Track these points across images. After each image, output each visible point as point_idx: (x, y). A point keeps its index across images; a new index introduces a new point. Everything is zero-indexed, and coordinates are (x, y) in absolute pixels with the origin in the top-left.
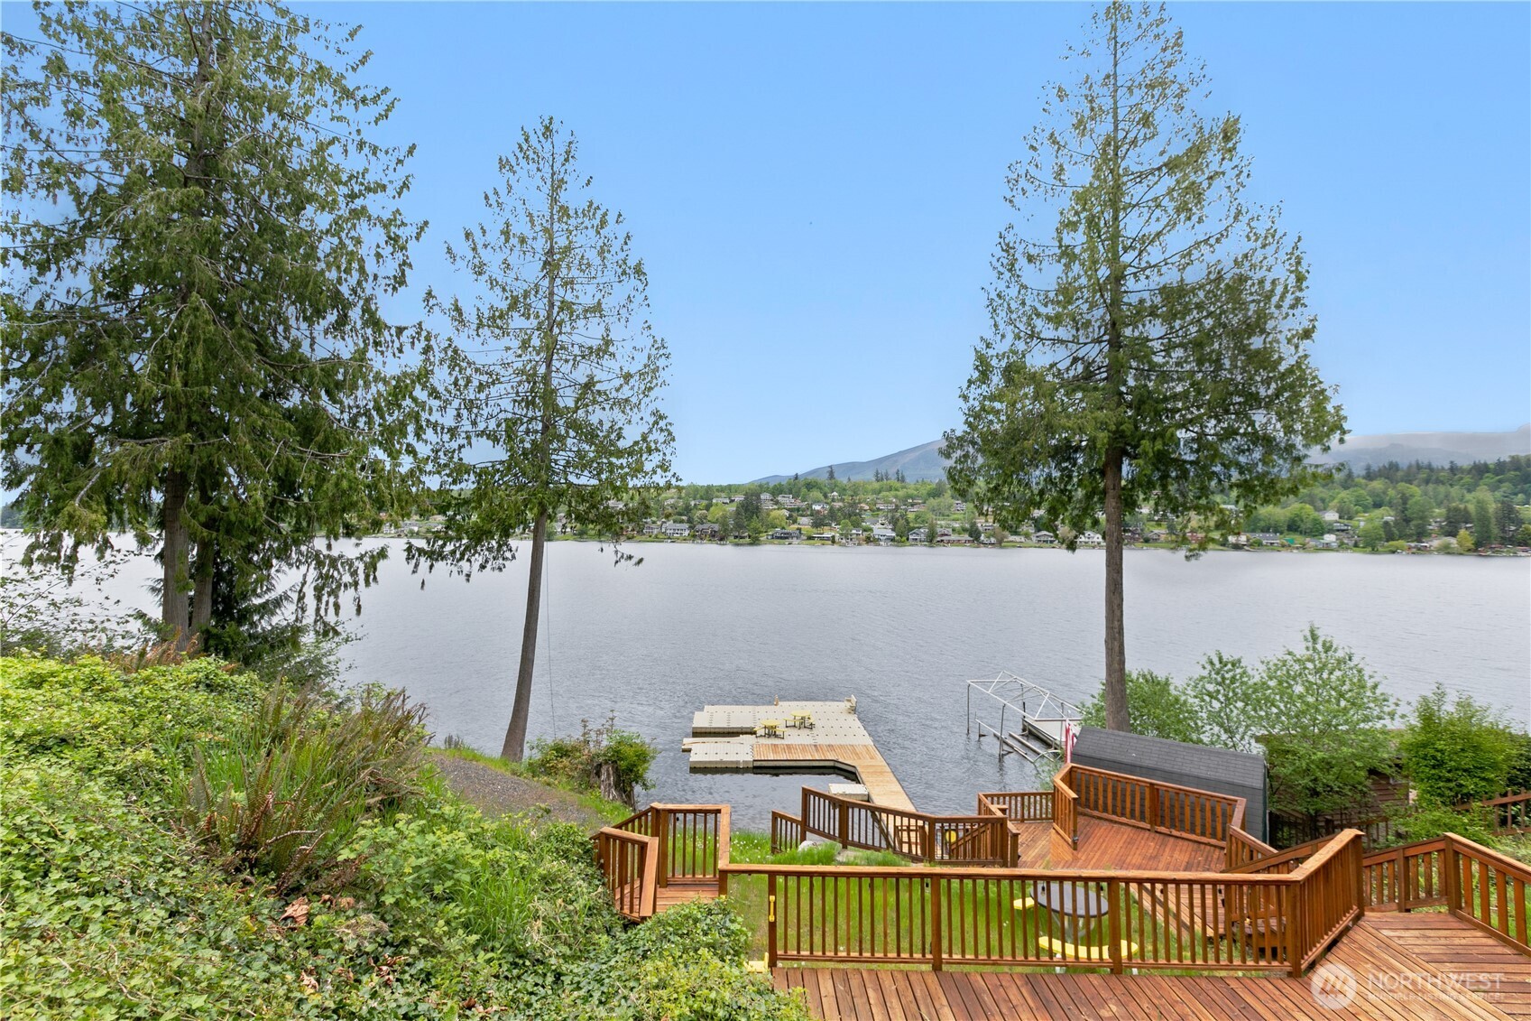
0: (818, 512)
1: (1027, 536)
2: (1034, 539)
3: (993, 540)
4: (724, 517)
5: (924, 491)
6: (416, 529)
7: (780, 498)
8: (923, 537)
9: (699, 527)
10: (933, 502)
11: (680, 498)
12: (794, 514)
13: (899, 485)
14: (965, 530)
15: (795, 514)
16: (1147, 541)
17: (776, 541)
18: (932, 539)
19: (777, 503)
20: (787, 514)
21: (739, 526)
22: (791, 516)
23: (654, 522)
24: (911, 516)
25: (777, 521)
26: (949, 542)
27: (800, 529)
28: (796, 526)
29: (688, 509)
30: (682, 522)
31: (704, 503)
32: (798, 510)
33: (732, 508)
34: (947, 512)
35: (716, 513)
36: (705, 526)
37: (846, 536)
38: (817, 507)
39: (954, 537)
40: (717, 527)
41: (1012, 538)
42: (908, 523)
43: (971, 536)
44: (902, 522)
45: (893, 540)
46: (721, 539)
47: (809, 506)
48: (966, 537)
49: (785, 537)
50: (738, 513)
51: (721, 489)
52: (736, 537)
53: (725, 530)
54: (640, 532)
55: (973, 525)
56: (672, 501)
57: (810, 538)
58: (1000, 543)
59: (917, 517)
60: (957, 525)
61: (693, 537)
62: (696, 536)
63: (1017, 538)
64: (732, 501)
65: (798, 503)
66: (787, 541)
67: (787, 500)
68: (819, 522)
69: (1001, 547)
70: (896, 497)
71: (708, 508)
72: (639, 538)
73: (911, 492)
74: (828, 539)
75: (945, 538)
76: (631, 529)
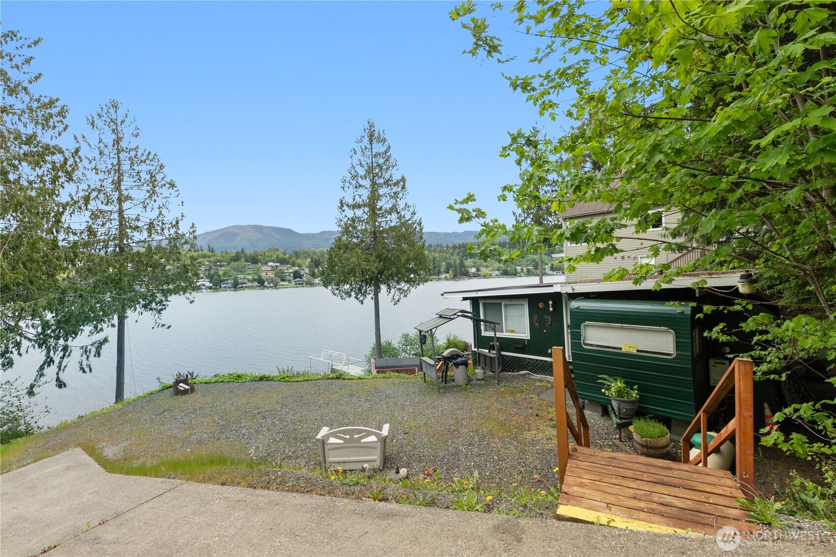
1: (289, 281)
2: (293, 283)
3: (272, 285)
5: (227, 258)
8: (230, 285)
10: (234, 264)
13: (210, 254)
14: (255, 280)
18: (236, 286)
24: (221, 273)
26: (246, 287)
34: (243, 270)
39: (249, 284)
41: (282, 283)
42: (220, 277)
43: (259, 283)
44: (216, 277)
45: (210, 288)
48: (256, 284)
55: (260, 277)
58: (276, 286)
59: (225, 274)
60: (250, 277)
63: (284, 283)
69: (277, 288)
70: (209, 262)
73: (219, 258)
75: (244, 285)
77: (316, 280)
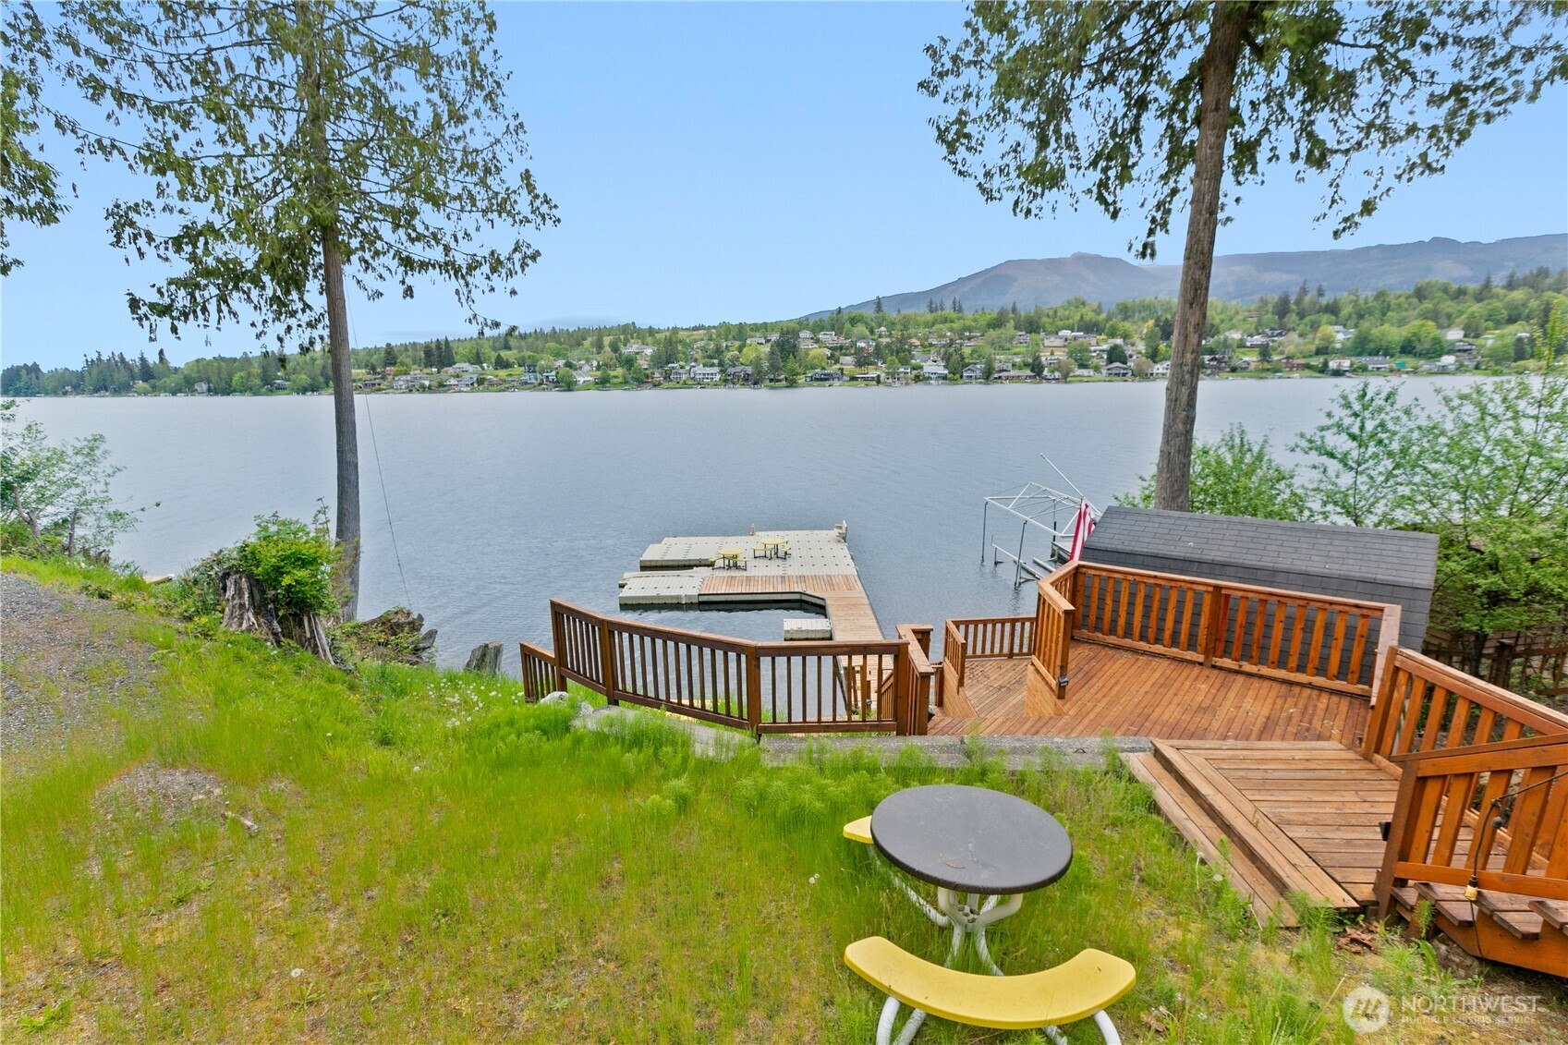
0: (862, 349)
1: (1097, 369)
2: (1104, 372)
3: (1057, 375)
4: (758, 358)
5: (983, 322)
6: (427, 383)
7: (821, 336)
8: (979, 373)
9: (731, 370)
10: (992, 334)
11: (711, 339)
12: (836, 352)
13: (954, 315)
14: (1026, 365)
15: (837, 354)
16: (1234, 370)
17: (815, 383)
18: (988, 375)
19: (817, 341)
20: (828, 353)
21: (774, 368)
22: (832, 355)
23: (682, 367)
24: (967, 351)
25: (816, 361)
26: (1007, 378)
27: (842, 370)
28: (838, 366)
29: (719, 351)
30: (713, 365)
31: (737, 344)
32: (841, 348)
33: (766, 349)
34: (1008, 346)
35: (749, 354)
36: (738, 369)
37: (893, 375)
38: (861, 344)
39: (1013, 373)
40: (749, 370)
41: (1079, 372)
42: (963, 358)
43: (1032, 371)
44: (956, 357)
45: (945, 378)
46: (756, 383)
47: (853, 344)
48: (1028, 372)
49: (826, 378)
50: (772, 353)
51: (756, 328)
52: (771, 380)
53: (759, 372)
54: (667, 377)
55: (1037, 358)
56: (702, 343)
57: (853, 379)
58: (1065, 378)
59: (974, 351)
60: (1018, 360)
61: (726, 381)
62: (729, 380)
63: (1085, 372)
64: (768, 341)
65: (842, 341)
66: (827, 383)
67: (828, 337)
68: (862, 362)
69: (1066, 382)
70: (951, 330)
71: (740, 350)
72: (666, 384)
73: (968, 323)
74: (873, 379)
75: (1003, 374)
76: (657, 375)
77: (1158, 366)
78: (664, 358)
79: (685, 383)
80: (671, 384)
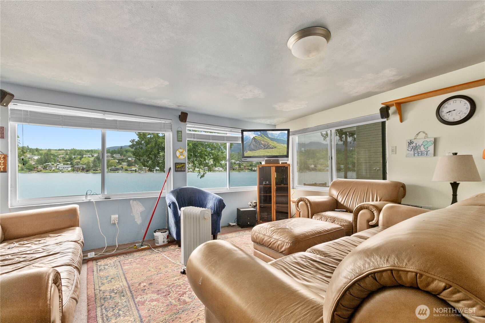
0: (130, 161)
4: (89, 162)
7: (114, 155)
9: (77, 166)
11: (67, 154)
12: (120, 161)
15: (121, 161)
17: (112, 172)
19: (113, 157)
20: (117, 161)
21: (95, 166)
22: (119, 162)
23: (53, 165)
25: (113, 164)
27: (122, 167)
28: (121, 166)
29: (71, 159)
30: (68, 164)
31: (79, 157)
32: (122, 160)
33: (92, 159)
35: (84, 160)
36: (79, 166)
37: (141, 169)
38: (130, 159)
40: (85, 166)
46: (87, 171)
47: (127, 159)
49: (117, 170)
50: (94, 161)
51: (88, 151)
52: (94, 170)
53: (89, 167)
54: (45, 168)
56: (63, 156)
57: (126, 170)
61: (73, 170)
62: (75, 169)
64: (93, 156)
65: (122, 157)
66: (117, 172)
67: (118, 156)
68: (130, 164)
71: (80, 159)
72: (44, 171)
74: (134, 170)
76: (39, 167)
78: (44, 161)
79: (54, 170)
80: (47, 171)
